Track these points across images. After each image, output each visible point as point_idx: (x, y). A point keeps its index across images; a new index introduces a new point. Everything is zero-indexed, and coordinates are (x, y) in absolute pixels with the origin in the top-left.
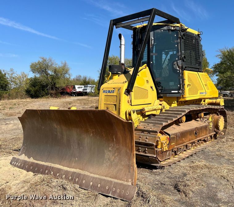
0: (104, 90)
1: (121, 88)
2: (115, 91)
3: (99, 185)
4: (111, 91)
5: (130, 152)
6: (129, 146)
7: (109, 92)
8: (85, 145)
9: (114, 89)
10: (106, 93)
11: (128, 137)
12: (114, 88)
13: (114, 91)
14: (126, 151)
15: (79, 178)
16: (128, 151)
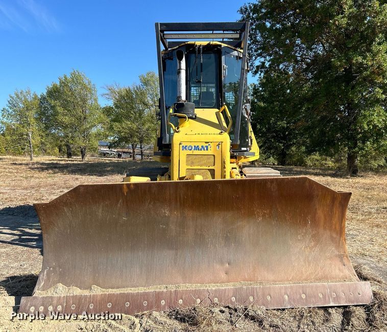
0: (184, 144)
1: (222, 142)
2: (209, 147)
3: (303, 296)
4: (200, 147)
5: (338, 237)
6: (335, 228)
7: (197, 148)
8: (244, 239)
9: (207, 145)
10: (191, 150)
11: (337, 215)
12: (206, 143)
13: (207, 147)
14: (332, 237)
15: (255, 295)
16: (334, 236)
